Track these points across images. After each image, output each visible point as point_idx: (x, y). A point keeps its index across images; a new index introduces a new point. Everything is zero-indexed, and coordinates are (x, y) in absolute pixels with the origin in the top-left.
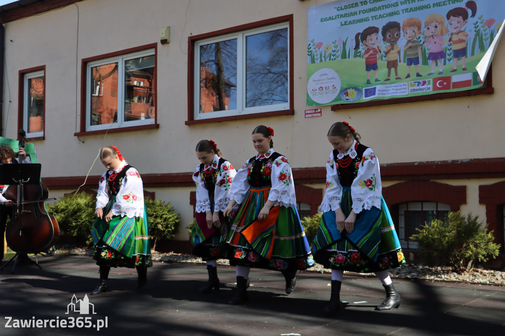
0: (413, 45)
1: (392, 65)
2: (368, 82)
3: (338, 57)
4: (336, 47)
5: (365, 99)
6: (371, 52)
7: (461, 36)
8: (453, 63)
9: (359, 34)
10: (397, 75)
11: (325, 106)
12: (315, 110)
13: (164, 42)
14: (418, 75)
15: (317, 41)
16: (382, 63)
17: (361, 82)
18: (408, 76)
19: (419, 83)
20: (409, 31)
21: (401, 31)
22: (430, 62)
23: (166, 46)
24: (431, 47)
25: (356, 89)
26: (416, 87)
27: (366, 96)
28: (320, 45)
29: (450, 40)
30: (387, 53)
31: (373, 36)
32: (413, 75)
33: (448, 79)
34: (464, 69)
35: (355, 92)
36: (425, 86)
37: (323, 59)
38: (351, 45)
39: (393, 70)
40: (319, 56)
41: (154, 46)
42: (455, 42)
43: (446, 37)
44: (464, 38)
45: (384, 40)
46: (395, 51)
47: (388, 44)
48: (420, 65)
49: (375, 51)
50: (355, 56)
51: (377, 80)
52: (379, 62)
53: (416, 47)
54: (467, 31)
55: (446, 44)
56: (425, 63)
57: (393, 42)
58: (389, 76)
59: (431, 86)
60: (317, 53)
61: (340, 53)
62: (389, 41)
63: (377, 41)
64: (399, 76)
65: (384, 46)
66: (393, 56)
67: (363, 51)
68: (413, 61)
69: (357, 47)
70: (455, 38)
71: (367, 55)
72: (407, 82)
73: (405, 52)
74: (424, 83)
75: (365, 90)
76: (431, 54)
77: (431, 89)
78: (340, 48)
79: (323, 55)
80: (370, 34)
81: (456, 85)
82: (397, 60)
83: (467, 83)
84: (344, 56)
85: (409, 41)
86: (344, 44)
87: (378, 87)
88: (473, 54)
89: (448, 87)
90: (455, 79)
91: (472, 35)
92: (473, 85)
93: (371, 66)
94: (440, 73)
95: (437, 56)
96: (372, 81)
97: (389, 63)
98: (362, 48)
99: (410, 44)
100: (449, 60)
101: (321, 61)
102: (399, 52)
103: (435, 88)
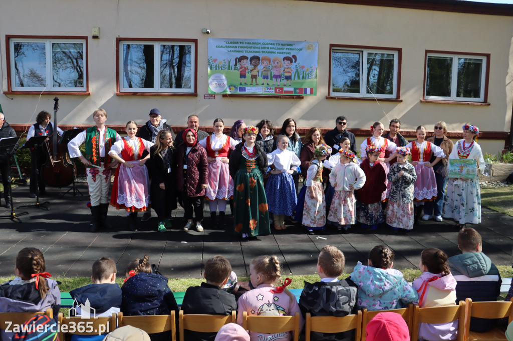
0: (266, 69)
1: (254, 77)
2: (241, 84)
3: (226, 68)
4: (225, 63)
5: (238, 92)
6: (243, 69)
7: (289, 70)
8: (285, 82)
9: (237, 58)
10: (256, 82)
11: (218, 94)
12: (211, 95)
13: (95, 37)
14: (268, 84)
15: (214, 58)
16: (248, 75)
17: (237, 83)
18: (263, 84)
19: (268, 88)
20: (265, 62)
21: (260, 62)
22: (274, 79)
23: (96, 40)
24: (275, 72)
25: (234, 86)
26: (266, 90)
27: (240, 91)
28: (215, 60)
29: (284, 70)
30: (251, 71)
31: (245, 61)
32: (265, 84)
33: (282, 89)
34: (290, 85)
35: (234, 88)
36: (271, 90)
37: (217, 68)
38: (233, 63)
39: (254, 79)
40: (215, 66)
41: (86, 38)
42: (286, 72)
43: (282, 69)
44: (291, 71)
45: (251, 64)
46: (256, 70)
47: (253, 66)
48: (269, 79)
49: (245, 69)
50: (235, 69)
51: (245, 84)
52: (247, 74)
53: (267, 71)
54: (292, 69)
55: (282, 72)
56: (271, 79)
57: (255, 66)
58: (252, 82)
59: (274, 91)
60: (214, 64)
61: (227, 66)
62: (253, 65)
63: (247, 64)
64: (258, 83)
65: (250, 67)
66: (255, 73)
67: (239, 68)
68: (266, 77)
69: (236, 65)
70: (286, 70)
71: (241, 70)
72: (262, 87)
73: (262, 72)
74: (270, 89)
75: (239, 88)
76: (274, 75)
77: (274, 92)
78: (227, 64)
79: (217, 66)
80: (243, 59)
81: (286, 92)
82: (257, 75)
83: (291, 92)
84: (229, 68)
85: (264, 67)
86: (229, 62)
87: (247, 88)
88: (294, 79)
89: (282, 92)
90: (285, 89)
91: (294, 71)
92: (295, 93)
93: (243, 76)
94: (278, 85)
95: (277, 77)
96: (243, 83)
97: (252, 76)
98: (238, 66)
99: (265, 69)
100: (283, 80)
101: (216, 69)
102: (258, 72)
103: (276, 92)
